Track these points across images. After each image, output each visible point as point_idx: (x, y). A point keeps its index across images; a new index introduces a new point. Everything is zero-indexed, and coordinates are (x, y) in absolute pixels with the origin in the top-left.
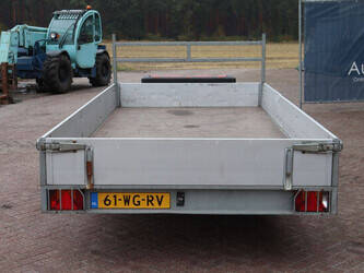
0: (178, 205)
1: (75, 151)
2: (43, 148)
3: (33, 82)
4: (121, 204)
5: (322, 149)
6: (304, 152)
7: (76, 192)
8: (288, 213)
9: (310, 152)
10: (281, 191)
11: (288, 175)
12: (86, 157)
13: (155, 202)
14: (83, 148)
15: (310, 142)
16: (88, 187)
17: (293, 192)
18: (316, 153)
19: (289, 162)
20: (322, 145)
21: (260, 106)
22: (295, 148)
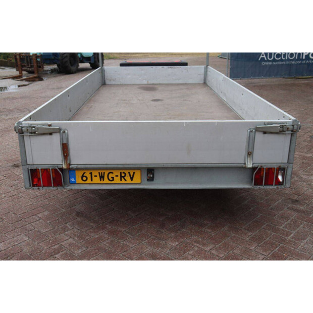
0: (148, 180)
1: (51, 134)
2: (21, 132)
3: (55, 66)
4: (97, 180)
5: (282, 130)
6: (265, 133)
7: (55, 170)
8: (247, 186)
9: (271, 133)
10: (242, 168)
11: (250, 154)
12: (62, 139)
13: (128, 178)
14: (59, 131)
15: (272, 123)
16: (64, 167)
17: (254, 169)
18: (277, 133)
19: (251, 142)
20: (282, 126)
21: (205, 83)
22: (257, 130)
